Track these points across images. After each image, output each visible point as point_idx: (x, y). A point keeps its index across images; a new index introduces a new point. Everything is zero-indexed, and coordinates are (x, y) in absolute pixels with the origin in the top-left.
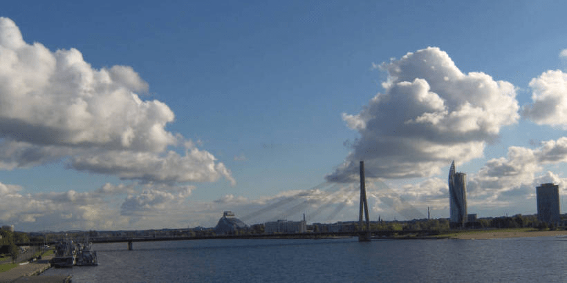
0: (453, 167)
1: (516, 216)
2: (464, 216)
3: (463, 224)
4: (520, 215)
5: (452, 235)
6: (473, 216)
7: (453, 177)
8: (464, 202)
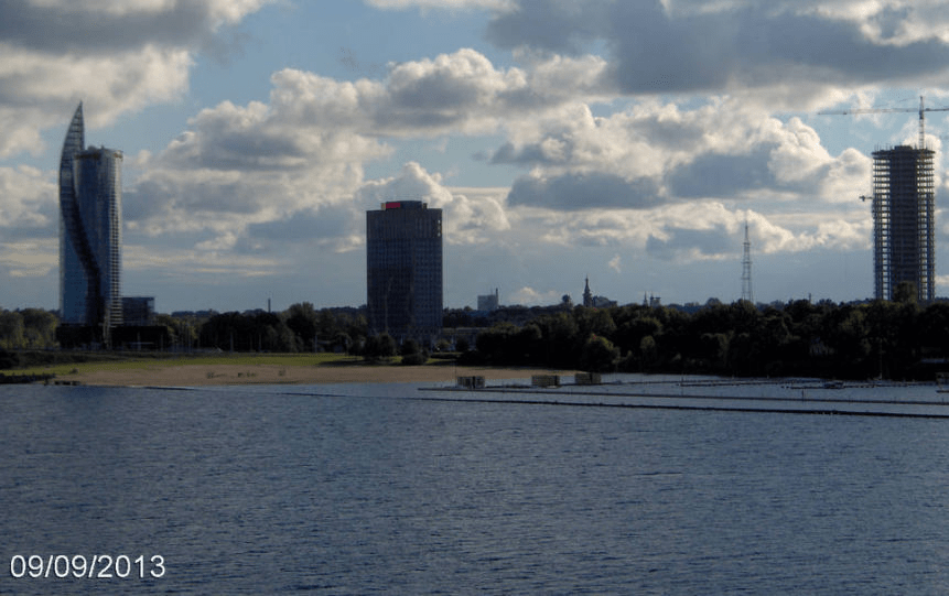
0: (77, 127)
1: (295, 308)
2: (109, 304)
3: (106, 334)
4: (307, 306)
5: (61, 371)
6: (140, 306)
7: (76, 164)
8: (112, 256)
